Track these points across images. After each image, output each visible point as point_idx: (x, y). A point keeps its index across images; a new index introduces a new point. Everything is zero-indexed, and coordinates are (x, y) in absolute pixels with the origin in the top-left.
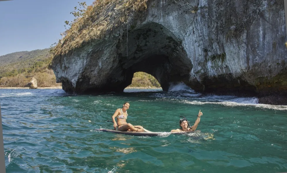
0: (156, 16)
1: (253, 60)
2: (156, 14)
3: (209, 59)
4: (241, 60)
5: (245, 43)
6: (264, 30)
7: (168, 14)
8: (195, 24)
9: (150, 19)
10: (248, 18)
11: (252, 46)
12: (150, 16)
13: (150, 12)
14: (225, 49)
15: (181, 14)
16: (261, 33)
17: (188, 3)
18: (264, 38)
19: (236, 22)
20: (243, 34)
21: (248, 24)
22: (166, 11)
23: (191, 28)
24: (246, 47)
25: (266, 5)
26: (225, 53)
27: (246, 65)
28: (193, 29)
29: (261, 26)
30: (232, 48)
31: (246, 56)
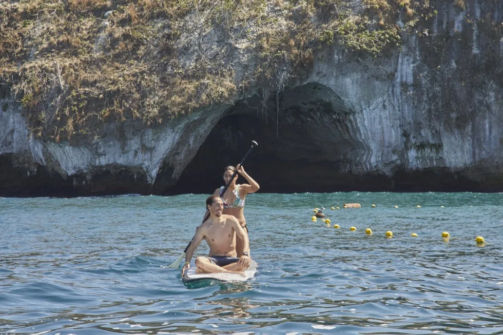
0: (325, 75)
1: (480, 155)
2: (325, 72)
3: (411, 147)
4: (465, 154)
5: (470, 136)
6: (490, 123)
7: (344, 75)
8: (389, 96)
9: (314, 78)
10: (473, 108)
11: (478, 140)
12: (314, 75)
13: (316, 69)
14: (442, 138)
15: (368, 78)
16: (487, 126)
17: (381, 67)
18: (490, 132)
19: (457, 109)
20: (468, 125)
21: (473, 115)
22: (342, 71)
23: (380, 99)
24: (472, 141)
25: (493, 97)
26: (442, 144)
27: (472, 160)
28: (385, 101)
29: (488, 119)
30: (453, 139)
31: (471, 149)
